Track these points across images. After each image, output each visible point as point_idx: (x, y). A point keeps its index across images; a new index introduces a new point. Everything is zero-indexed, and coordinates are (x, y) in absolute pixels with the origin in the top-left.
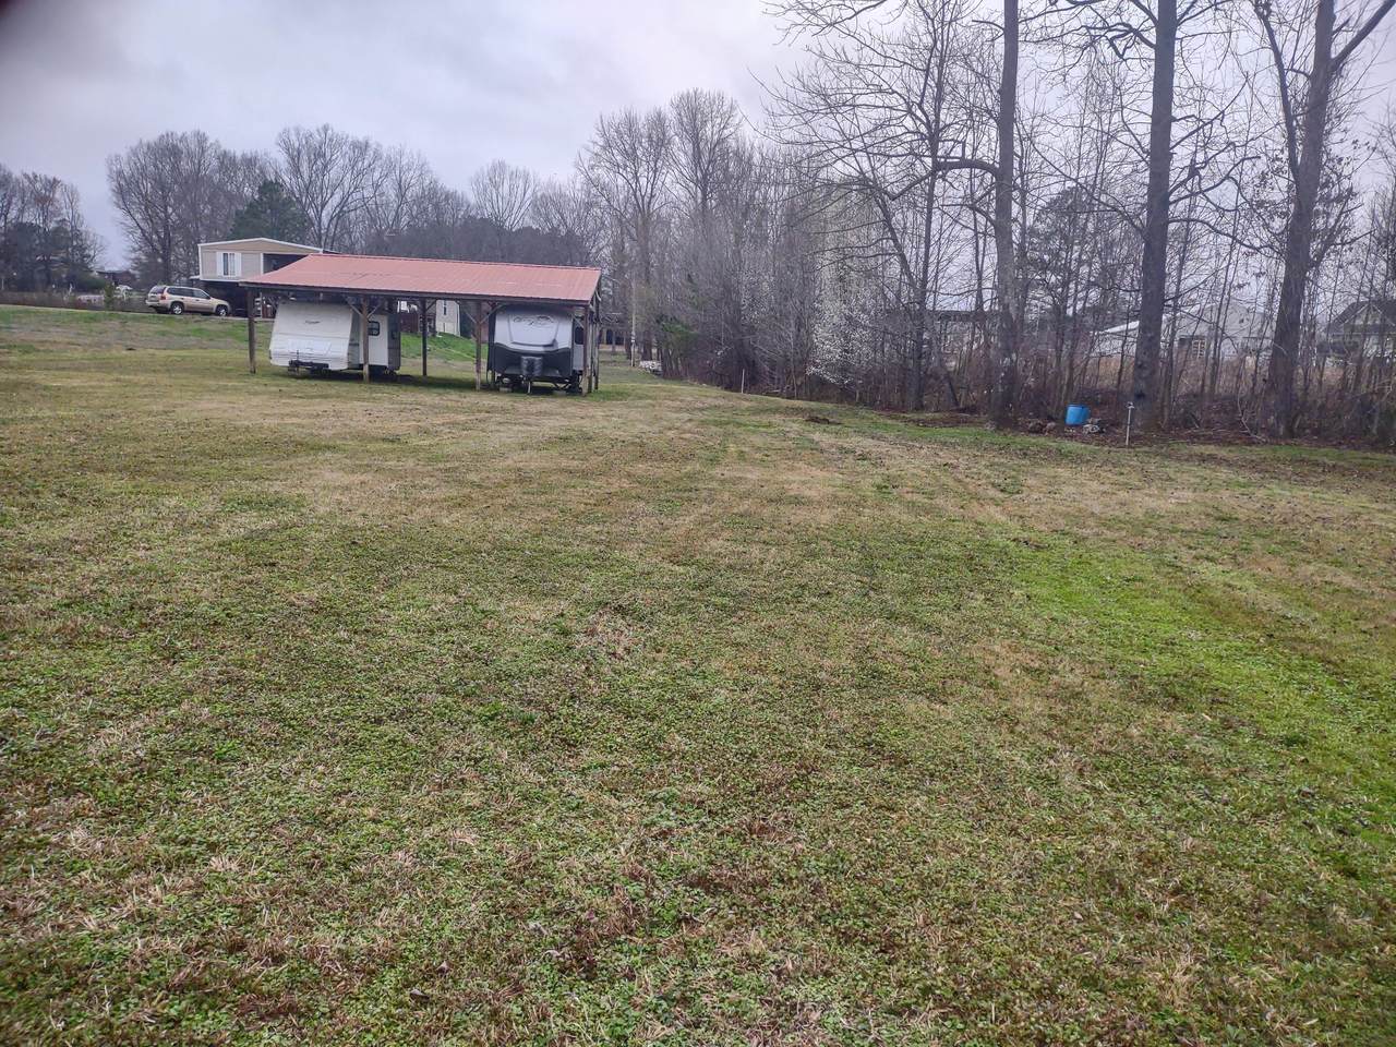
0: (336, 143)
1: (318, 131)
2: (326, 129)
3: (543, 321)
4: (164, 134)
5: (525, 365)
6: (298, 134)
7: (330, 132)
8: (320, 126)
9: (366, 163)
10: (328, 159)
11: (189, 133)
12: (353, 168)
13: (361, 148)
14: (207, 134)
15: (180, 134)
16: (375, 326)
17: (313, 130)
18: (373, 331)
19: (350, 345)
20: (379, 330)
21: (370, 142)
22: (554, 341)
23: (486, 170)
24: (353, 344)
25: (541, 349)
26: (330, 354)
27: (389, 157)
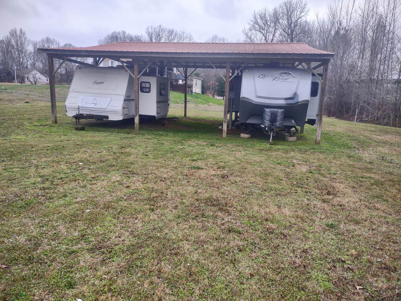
0: (163, 30)
1: (158, 27)
2: (160, 26)
3: (285, 76)
4: (113, 32)
5: (267, 117)
6: (152, 28)
7: (161, 27)
8: (159, 25)
9: (173, 37)
10: (161, 36)
11: (120, 31)
12: (168, 39)
13: (171, 32)
14: (126, 32)
15: (118, 32)
16: (148, 85)
17: (156, 27)
18: (145, 89)
19: (125, 100)
20: (150, 88)
21: (174, 30)
22: (295, 94)
23: (211, 38)
24: (128, 100)
25: (282, 102)
26: (109, 108)
27: (180, 35)
